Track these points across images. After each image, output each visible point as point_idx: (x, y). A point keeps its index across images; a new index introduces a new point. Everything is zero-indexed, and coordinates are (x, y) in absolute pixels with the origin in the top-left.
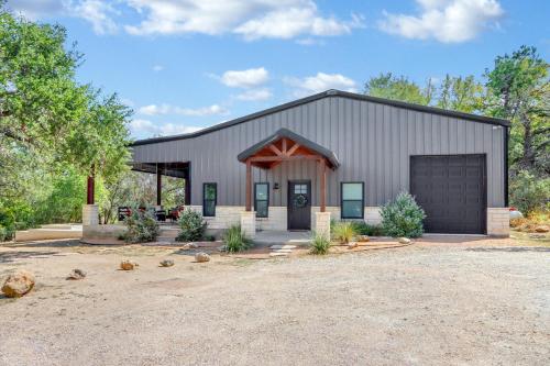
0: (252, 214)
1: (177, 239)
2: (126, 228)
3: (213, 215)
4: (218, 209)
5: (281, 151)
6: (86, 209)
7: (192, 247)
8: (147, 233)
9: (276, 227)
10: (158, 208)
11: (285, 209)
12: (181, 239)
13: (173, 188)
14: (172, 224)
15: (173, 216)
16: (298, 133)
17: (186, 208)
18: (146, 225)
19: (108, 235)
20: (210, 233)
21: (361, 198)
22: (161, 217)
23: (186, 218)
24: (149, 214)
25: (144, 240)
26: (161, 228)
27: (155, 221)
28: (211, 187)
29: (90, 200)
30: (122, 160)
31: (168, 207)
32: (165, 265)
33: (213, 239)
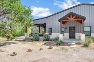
0: (62, 35)
1: (43, 40)
2: (32, 38)
3: (51, 35)
4: (52, 34)
5: (70, 18)
6: (25, 34)
7: (47, 43)
8: (37, 39)
9: (66, 38)
10: (39, 33)
11: (68, 33)
12: (44, 40)
13: (42, 30)
14: (42, 37)
15: (42, 35)
16: (75, 13)
17: (45, 33)
18: (37, 37)
19: (29, 39)
20: (50, 39)
21: (89, 31)
22: (40, 35)
23: (45, 36)
24: (37, 35)
25: (36, 40)
26: (40, 37)
27: (38, 36)
28: (51, 29)
29: (26, 32)
30: (31, 22)
31: (41, 33)
32: (40, 50)
33: (51, 40)
